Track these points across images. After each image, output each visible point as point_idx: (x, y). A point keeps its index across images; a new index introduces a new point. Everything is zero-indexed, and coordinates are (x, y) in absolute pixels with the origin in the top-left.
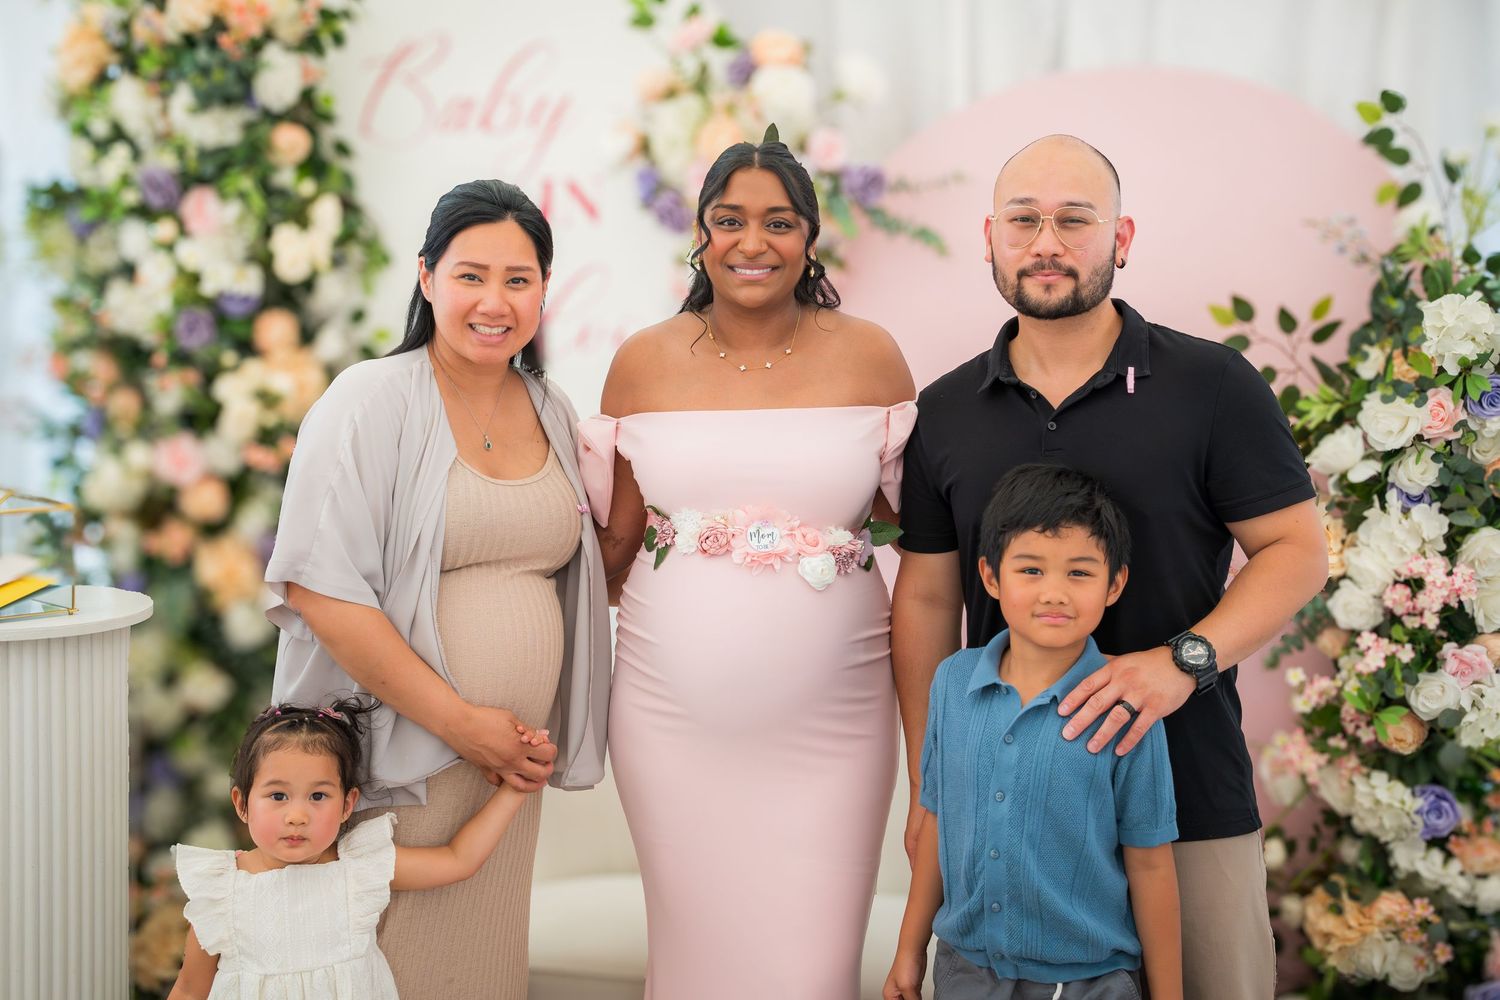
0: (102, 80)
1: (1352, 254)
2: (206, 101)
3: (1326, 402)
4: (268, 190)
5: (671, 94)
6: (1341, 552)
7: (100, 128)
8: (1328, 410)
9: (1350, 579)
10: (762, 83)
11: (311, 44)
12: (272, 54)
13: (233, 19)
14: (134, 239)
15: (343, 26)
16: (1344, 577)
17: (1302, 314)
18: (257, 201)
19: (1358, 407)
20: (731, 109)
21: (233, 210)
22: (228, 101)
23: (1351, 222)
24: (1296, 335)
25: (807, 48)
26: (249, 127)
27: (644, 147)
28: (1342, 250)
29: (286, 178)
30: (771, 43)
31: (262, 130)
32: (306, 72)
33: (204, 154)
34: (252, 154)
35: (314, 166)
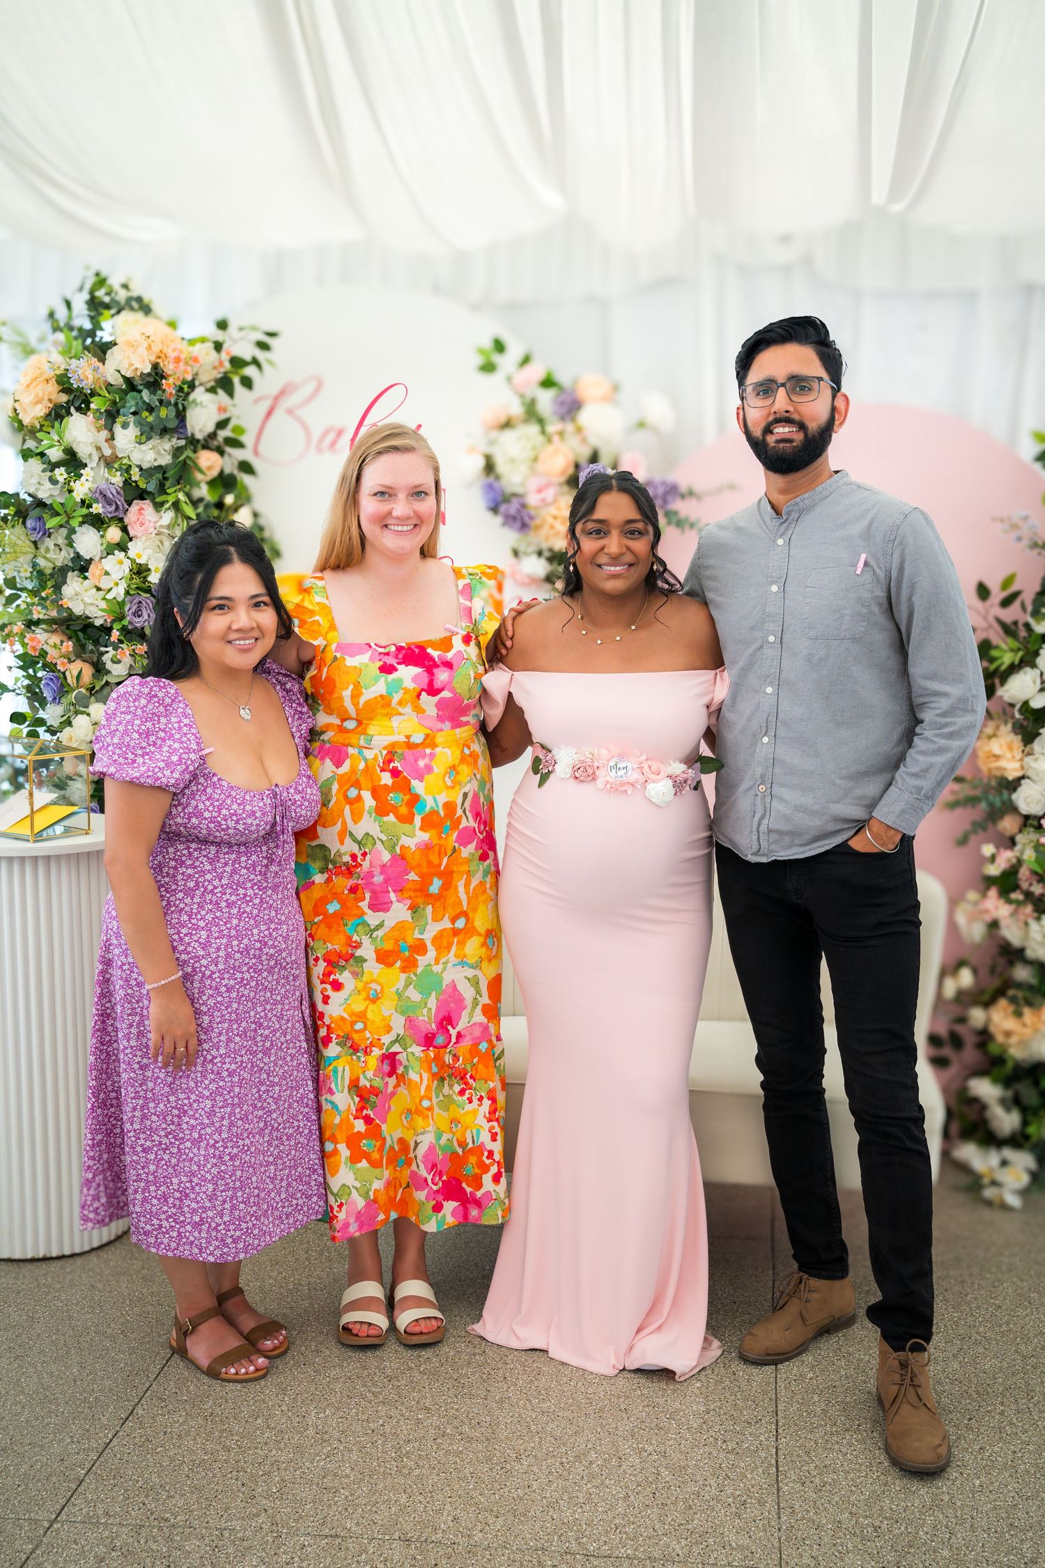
0: (58, 414)
1: (1025, 542)
2: (148, 432)
3: (1012, 650)
4: (195, 503)
5: (507, 425)
6: (1021, 760)
7: (55, 454)
8: (1016, 656)
9: (1028, 778)
10: (586, 416)
11: (224, 384)
12: (199, 395)
13: (168, 368)
14: (88, 542)
15: (250, 371)
16: (1023, 777)
17: (994, 585)
18: (189, 511)
19: (1037, 654)
20: (561, 434)
21: (168, 516)
22: (164, 431)
23: (1026, 518)
24: (989, 602)
25: (616, 388)
26: (177, 451)
27: (489, 467)
28: (1019, 539)
29: (203, 491)
30: (591, 386)
31: (188, 453)
32: (222, 409)
33: (146, 472)
34: (182, 472)
35: (225, 482)
